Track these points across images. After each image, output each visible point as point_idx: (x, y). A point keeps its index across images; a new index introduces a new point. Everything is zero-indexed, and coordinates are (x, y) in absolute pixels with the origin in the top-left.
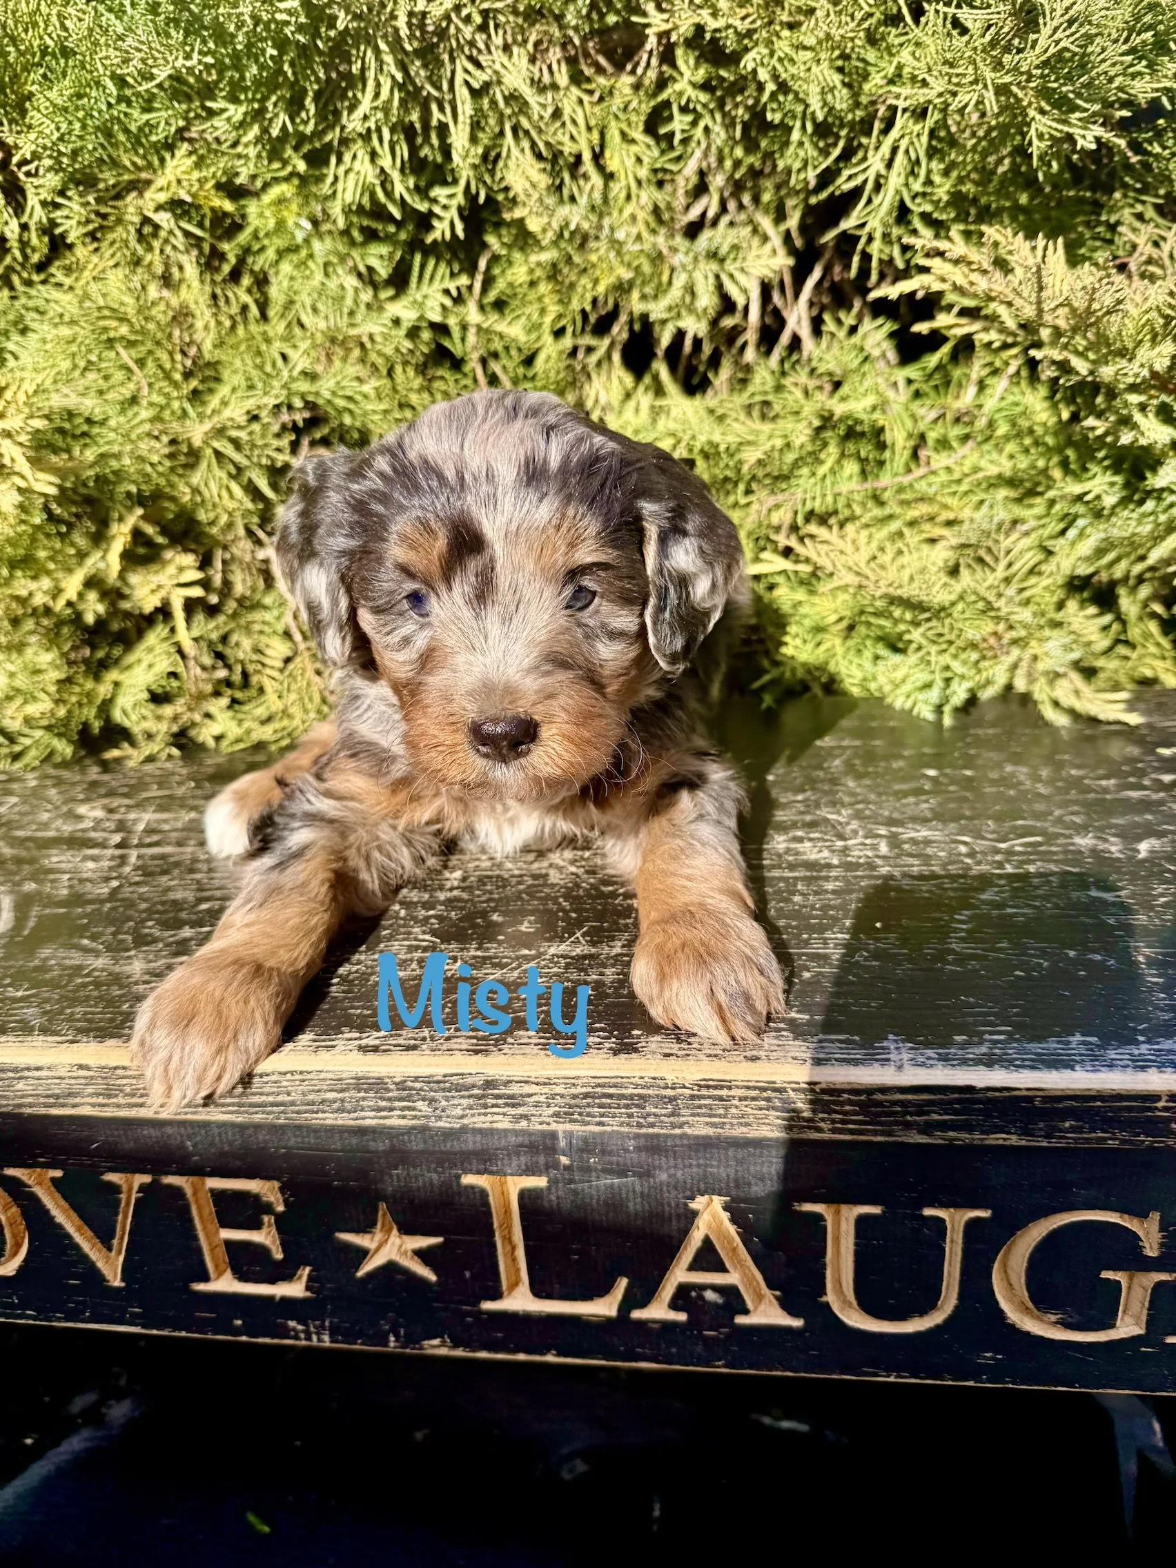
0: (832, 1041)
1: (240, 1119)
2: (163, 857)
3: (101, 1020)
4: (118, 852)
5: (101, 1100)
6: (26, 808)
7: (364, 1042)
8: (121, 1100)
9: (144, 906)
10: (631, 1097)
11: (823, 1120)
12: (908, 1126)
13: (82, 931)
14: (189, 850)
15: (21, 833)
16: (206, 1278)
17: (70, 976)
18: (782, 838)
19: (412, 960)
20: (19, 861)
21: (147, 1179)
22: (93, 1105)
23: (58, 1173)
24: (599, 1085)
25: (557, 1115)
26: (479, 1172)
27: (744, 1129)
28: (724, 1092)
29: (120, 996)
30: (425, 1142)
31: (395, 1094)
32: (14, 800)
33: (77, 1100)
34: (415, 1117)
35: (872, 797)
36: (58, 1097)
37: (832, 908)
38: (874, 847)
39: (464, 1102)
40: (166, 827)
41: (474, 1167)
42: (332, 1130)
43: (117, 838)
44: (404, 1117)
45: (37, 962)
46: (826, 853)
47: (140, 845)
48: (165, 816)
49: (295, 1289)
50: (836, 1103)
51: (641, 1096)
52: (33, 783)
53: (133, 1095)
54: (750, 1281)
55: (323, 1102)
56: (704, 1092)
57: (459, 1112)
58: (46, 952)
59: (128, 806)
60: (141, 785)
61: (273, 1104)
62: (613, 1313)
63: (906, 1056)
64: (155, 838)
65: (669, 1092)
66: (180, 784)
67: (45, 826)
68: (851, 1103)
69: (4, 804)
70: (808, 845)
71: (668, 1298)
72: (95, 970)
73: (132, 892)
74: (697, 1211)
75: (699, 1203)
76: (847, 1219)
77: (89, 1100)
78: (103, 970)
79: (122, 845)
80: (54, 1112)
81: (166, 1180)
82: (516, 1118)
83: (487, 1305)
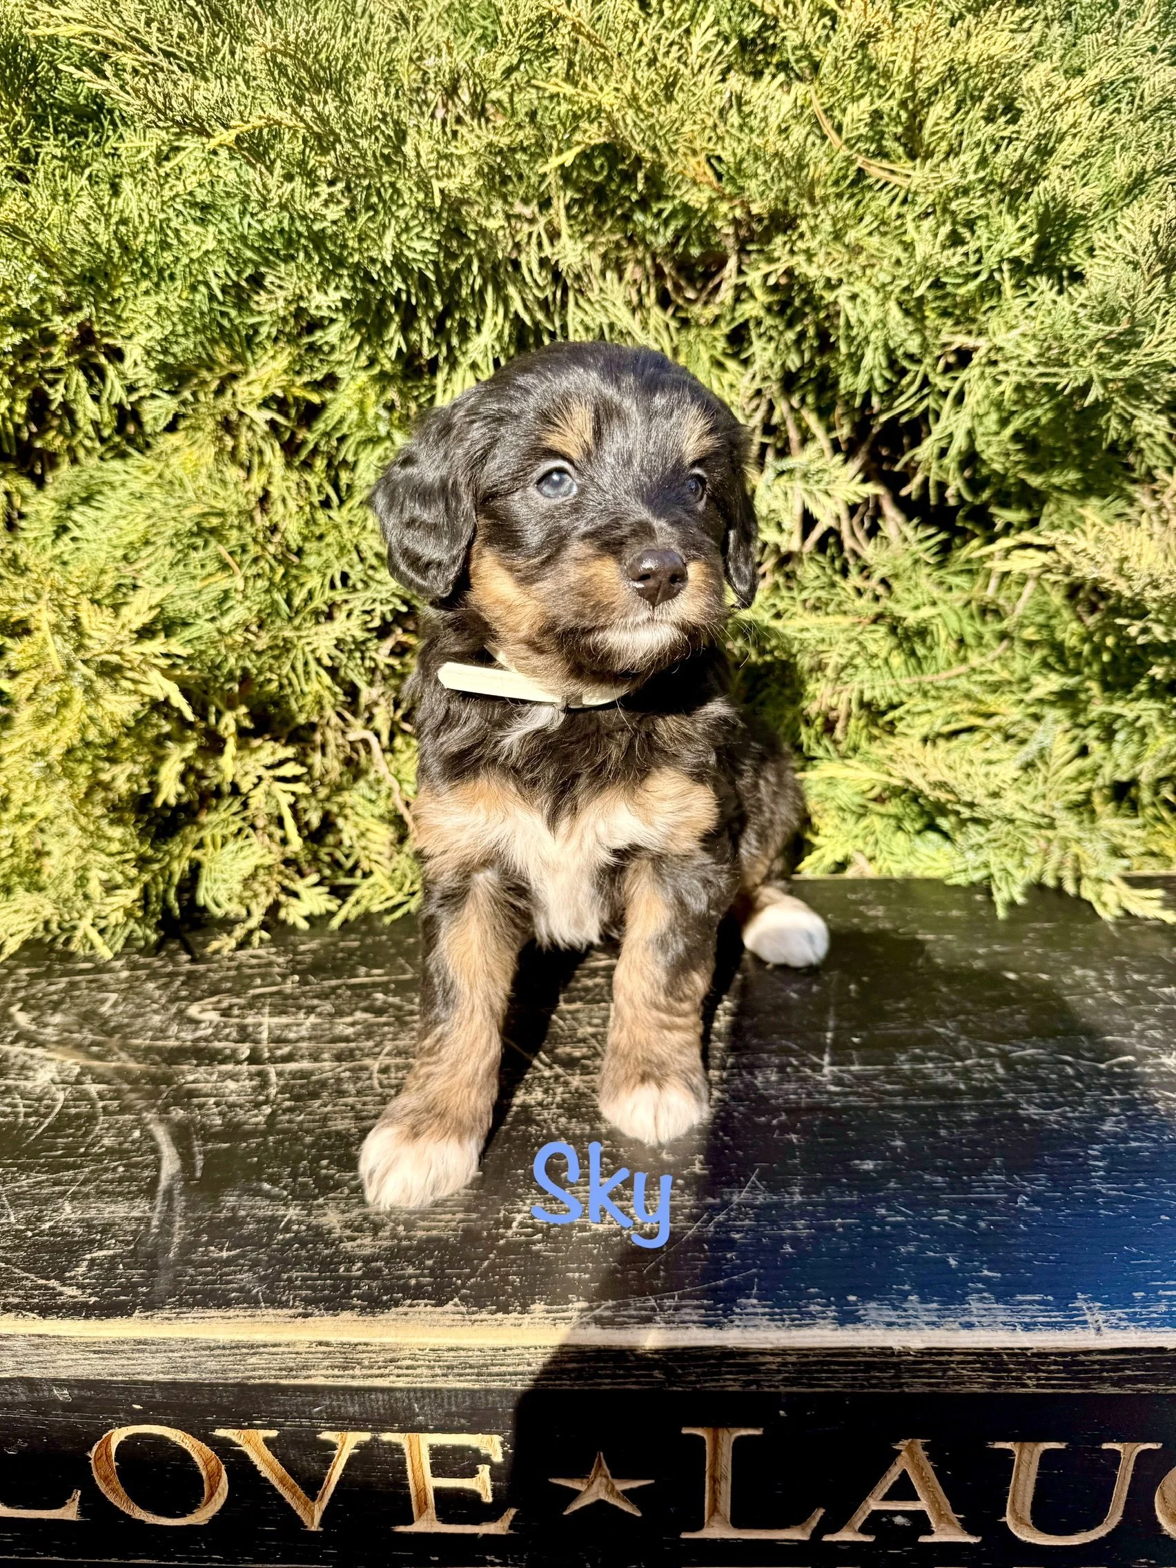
0: (1031, 1303)
1: (477, 1386)
2: (304, 1075)
3: (324, 1288)
4: (254, 1068)
5: (336, 1372)
6: (131, 1008)
7: (597, 1313)
8: (357, 1372)
9: (308, 1139)
10: (858, 1364)
11: (1030, 1378)
13: (257, 1172)
14: (327, 1065)
15: (139, 1042)
16: (409, 1521)
17: (266, 1230)
18: (903, 1058)
20: (154, 1080)
21: (366, 1436)
22: (327, 1377)
23: (273, 1433)
24: (831, 1355)
25: (785, 1379)
26: (699, 1425)
27: (958, 1388)
28: (944, 1358)
29: (332, 1256)
31: (635, 1364)
32: (113, 997)
33: (312, 1372)
34: (650, 1384)
35: (969, 1005)
36: (291, 1369)
37: (978, 1143)
38: (991, 1069)
39: (699, 1370)
40: (292, 1036)
41: (696, 1421)
43: (245, 1050)
44: (639, 1383)
45: (225, 1214)
46: (950, 1077)
47: (274, 1060)
48: (284, 1020)
49: (498, 1528)
50: (1043, 1364)
51: (867, 1363)
52: (125, 974)
53: (371, 1367)
54: (934, 1502)
56: (927, 1358)
57: (693, 1378)
58: (230, 1200)
59: (242, 1008)
60: (243, 979)
62: (806, 1538)
63: (1101, 1317)
65: (895, 1359)
66: (284, 977)
67: (161, 1032)
68: (1056, 1363)
69: (103, 1001)
70: (930, 1065)
71: (859, 1524)
72: (290, 1222)
73: (290, 1121)
74: (899, 1452)
75: (902, 1445)
76: (1031, 1453)
77: (324, 1372)
78: (300, 1223)
79: (253, 1059)
80: (284, 1382)
81: (386, 1437)
82: (748, 1383)
83: (686, 1535)
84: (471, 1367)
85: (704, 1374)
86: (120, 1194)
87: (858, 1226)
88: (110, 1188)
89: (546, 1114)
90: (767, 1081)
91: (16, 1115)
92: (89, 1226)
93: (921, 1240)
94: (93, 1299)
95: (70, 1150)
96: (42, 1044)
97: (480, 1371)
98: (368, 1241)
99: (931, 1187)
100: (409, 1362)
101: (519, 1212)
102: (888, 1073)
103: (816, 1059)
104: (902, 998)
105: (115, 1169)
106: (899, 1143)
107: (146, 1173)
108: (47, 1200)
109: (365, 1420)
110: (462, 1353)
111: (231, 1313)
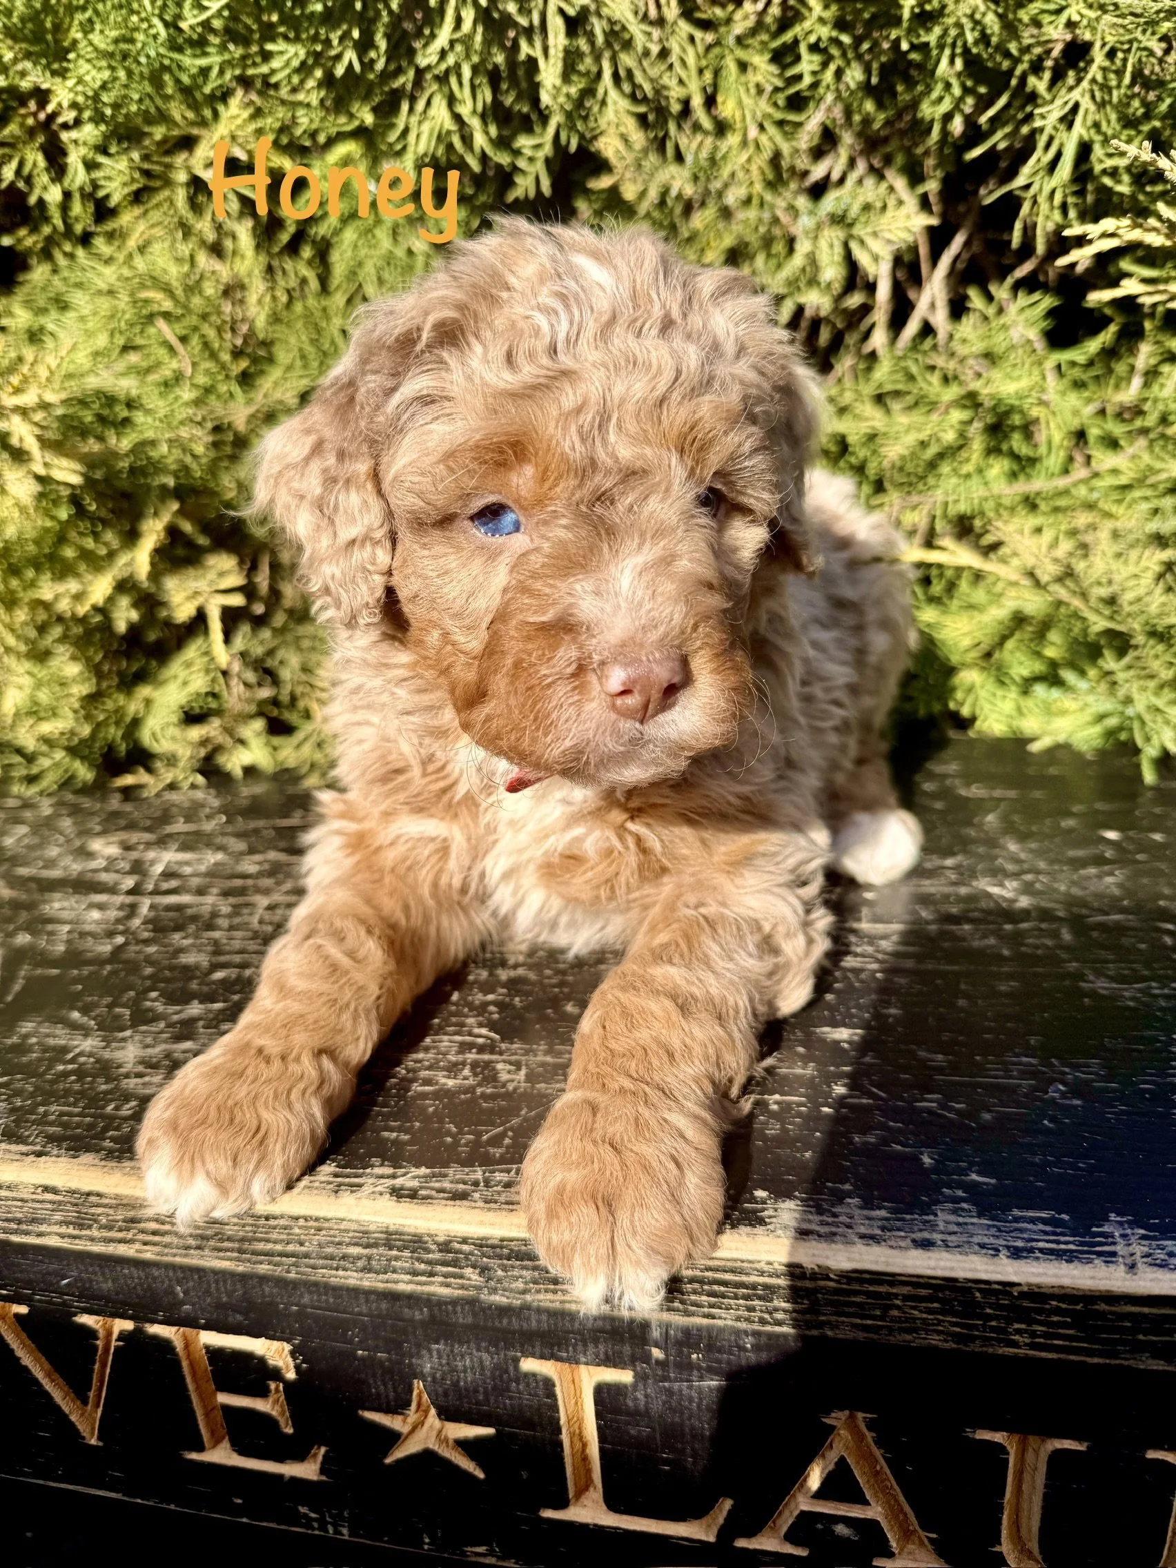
0: (1033, 1221)
1: (241, 1269)
2: (179, 908)
3: (78, 1126)
4: (129, 899)
5: (71, 1230)
6: (36, 840)
7: (398, 1182)
8: (95, 1233)
9: (149, 971)
10: (754, 1287)
11: (1018, 1332)
12: (1139, 1348)
13: (73, 1001)
14: (210, 899)
15: (23, 871)
16: (201, 1448)
17: (49, 1059)
19: (464, 1064)
20: (16, 906)
21: (128, 1325)
22: (62, 1236)
23: (23, 1310)
26: (542, 1357)
27: (908, 1337)
28: (882, 1289)
29: (106, 1093)
30: (475, 1315)
31: (437, 1256)
32: (23, 830)
33: (43, 1228)
34: (462, 1287)
35: (1042, 865)
36: (20, 1222)
37: (1009, 1018)
38: (1055, 935)
39: (526, 1274)
40: (188, 870)
41: (537, 1350)
42: (355, 1292)
43: (129, 882)
44: (448, 1285)
45: (15, 1039)
46: (992, 941)
47: (156, 892)
48: (188, 856)
49: (307, 1470)
50: (1040, 1311)
51: (766, 1287)
52: (48, 811)
53: (110, 1228)
54: (894, 1512)
55: (344, 1257)
57: (520, 1285)
58: (27, 1027)
59: (148, 843)
60: (165, 817)
61: (281, 1254)
62: (712, 1539)
63: (1139, 1249)
64: (173, 883)
65: (807, 1284)
66: (209, 817)
67: (50, 863)
68: (1058, 1311)
69: (9, 834)
70: (967, 927)
71: (784, 1529)
72: (81, 1054)
73: (137, 953)
74: (833, 1428)
75: (837, 1418)
76: (1037, 1452)
77: (56, 1229)
78: (90, 1055)
79: (135, 891)
80: (15, 1239)
81: (152, 1329)
83: (548, 1514)
84: (229, 1239)
85: (535, 1282)
87: (800, 1105)
93: (889, 1129)
97: (243, 1246)
99: (924, 1066)
100: (153, 1226)
104: (952, 854)
106: (893, 1011)
109: (124, 1303)
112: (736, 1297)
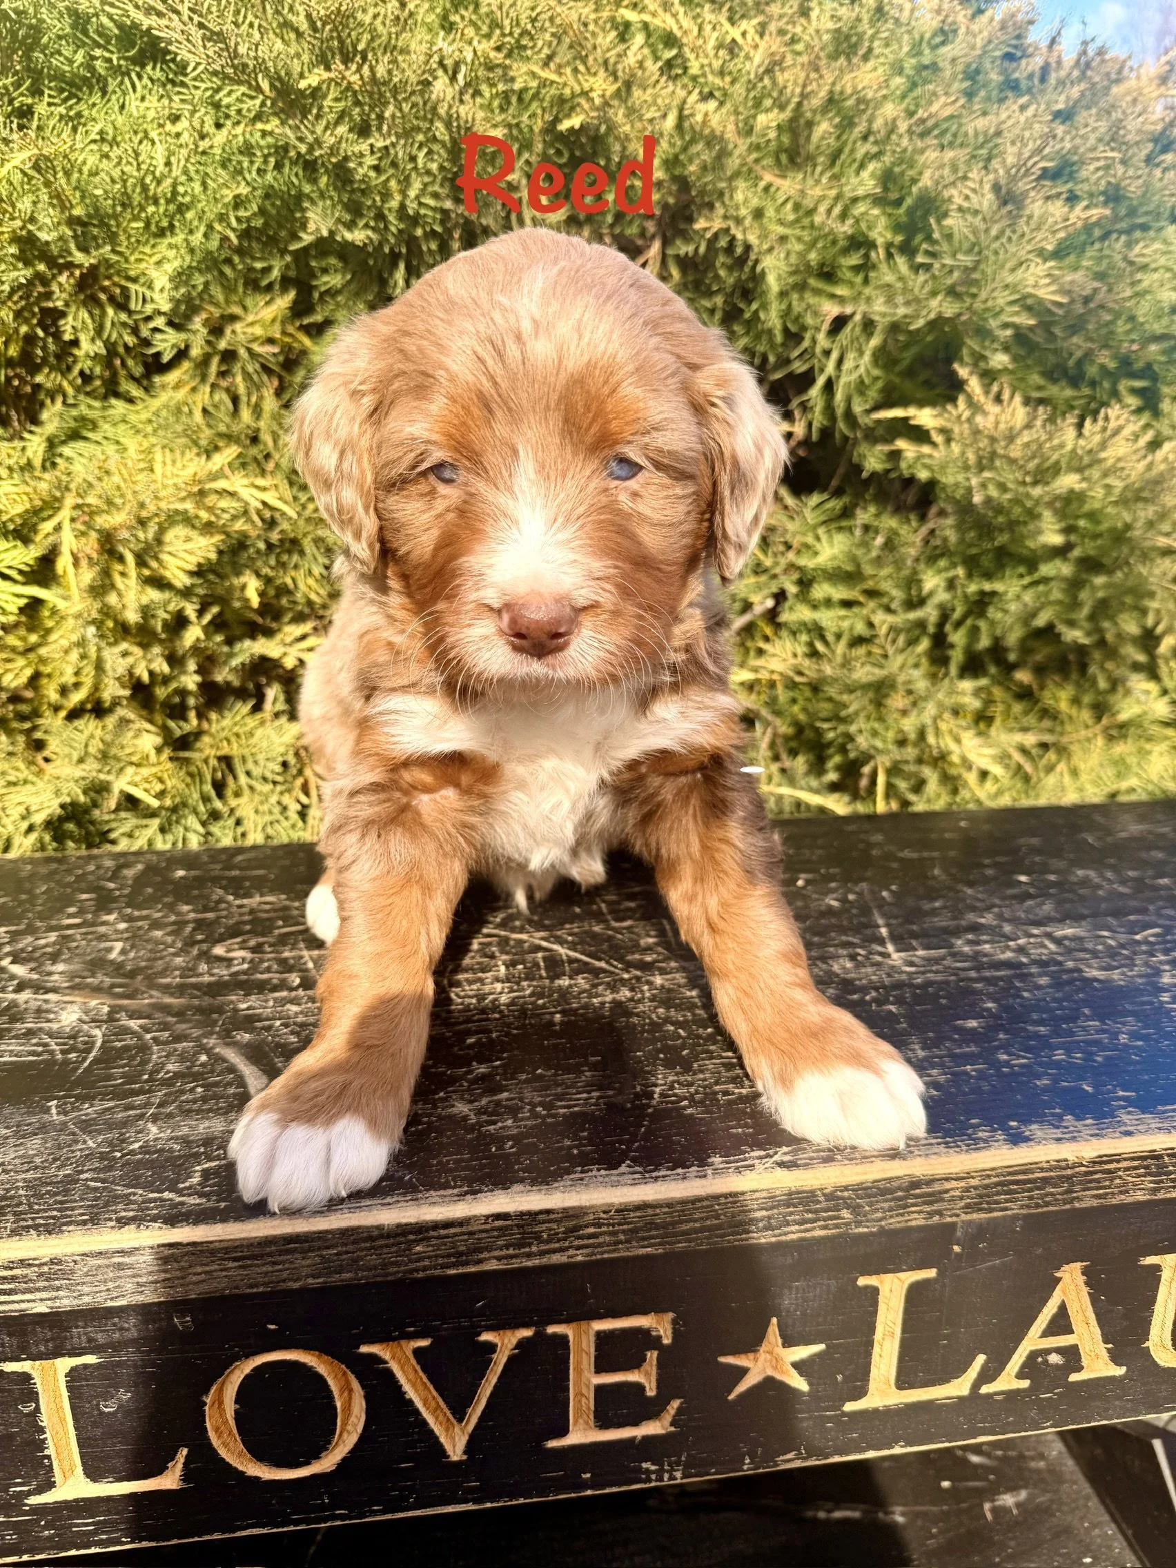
1: (659, 1251)
5: (510, 1252)
6: (144, 953)
8: (533, 1249)
10: (1035, 1181)
15: (167, 980)
16: (564, 1433)
18: (959, 942)
21: (528, 1332)
22: (499, 1259)
23: (424, 1343)
24: (1010, 1174)
25: (967, 1206)
26: (876, 1273)
27: (1123, 1197)
28: (1113, 1166)
31: (824, 1205)
32: (119, 945)
34: (837, 1226)
36: (460, 1255)
37: (1061, 1000)
38: (1043, 946)
39: (886, 1205)
41: (873, 1268)
44: (825, 1227)
46: (1010, 954)
49: (659, 1426)
51: (1043, 1179)
53: (549, 1241)
56: (1097, 1168)
57: (879, 1215)
59: (272, 945)
61: (699, 1231)
62: (966, 1391)
65: (1069, 1172)
67: (190, 971)
69: (110, 950)
71: (1017, 1368)
74: (1060, 1280)
75: (1064, 1271)
77: (498, 1254)
80: (448, 1272)
81: (551, 1329)
82: (931, 1214)
83: (849, 1407)
84: (657, 1227)
85: (891, 1210)
86: (210, 1110)
88: (195, 1107)
89: (641, 1008)
90: (844, 968)
91: (52, 1053)
92: (185, 1141)
93: (1051, 1075)
94: (223, 1205)
95: (131, 1078)
96: (54, 990)
97: (667, 1231)
98: (509, 1122)
99: (1037, 1036)
100: (591, 1230)
101: (656, 1085)
102: (954, 955)
103: (880, 949)
105: (192, 1090)
106: (990, 1005)
107: (232, 1091)
108: (125, 1123)
109: (532, 1312)
110: (650, 1211)
111: (389, 1200)
112: (1024, 1191)
